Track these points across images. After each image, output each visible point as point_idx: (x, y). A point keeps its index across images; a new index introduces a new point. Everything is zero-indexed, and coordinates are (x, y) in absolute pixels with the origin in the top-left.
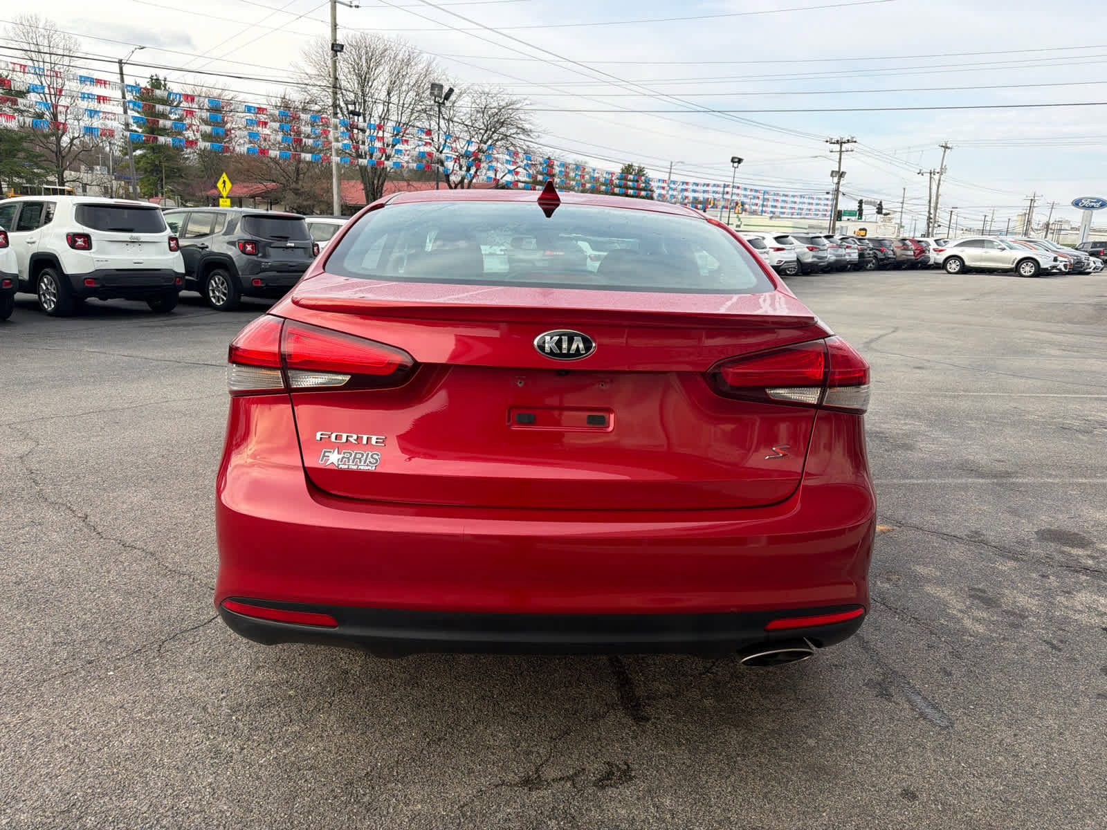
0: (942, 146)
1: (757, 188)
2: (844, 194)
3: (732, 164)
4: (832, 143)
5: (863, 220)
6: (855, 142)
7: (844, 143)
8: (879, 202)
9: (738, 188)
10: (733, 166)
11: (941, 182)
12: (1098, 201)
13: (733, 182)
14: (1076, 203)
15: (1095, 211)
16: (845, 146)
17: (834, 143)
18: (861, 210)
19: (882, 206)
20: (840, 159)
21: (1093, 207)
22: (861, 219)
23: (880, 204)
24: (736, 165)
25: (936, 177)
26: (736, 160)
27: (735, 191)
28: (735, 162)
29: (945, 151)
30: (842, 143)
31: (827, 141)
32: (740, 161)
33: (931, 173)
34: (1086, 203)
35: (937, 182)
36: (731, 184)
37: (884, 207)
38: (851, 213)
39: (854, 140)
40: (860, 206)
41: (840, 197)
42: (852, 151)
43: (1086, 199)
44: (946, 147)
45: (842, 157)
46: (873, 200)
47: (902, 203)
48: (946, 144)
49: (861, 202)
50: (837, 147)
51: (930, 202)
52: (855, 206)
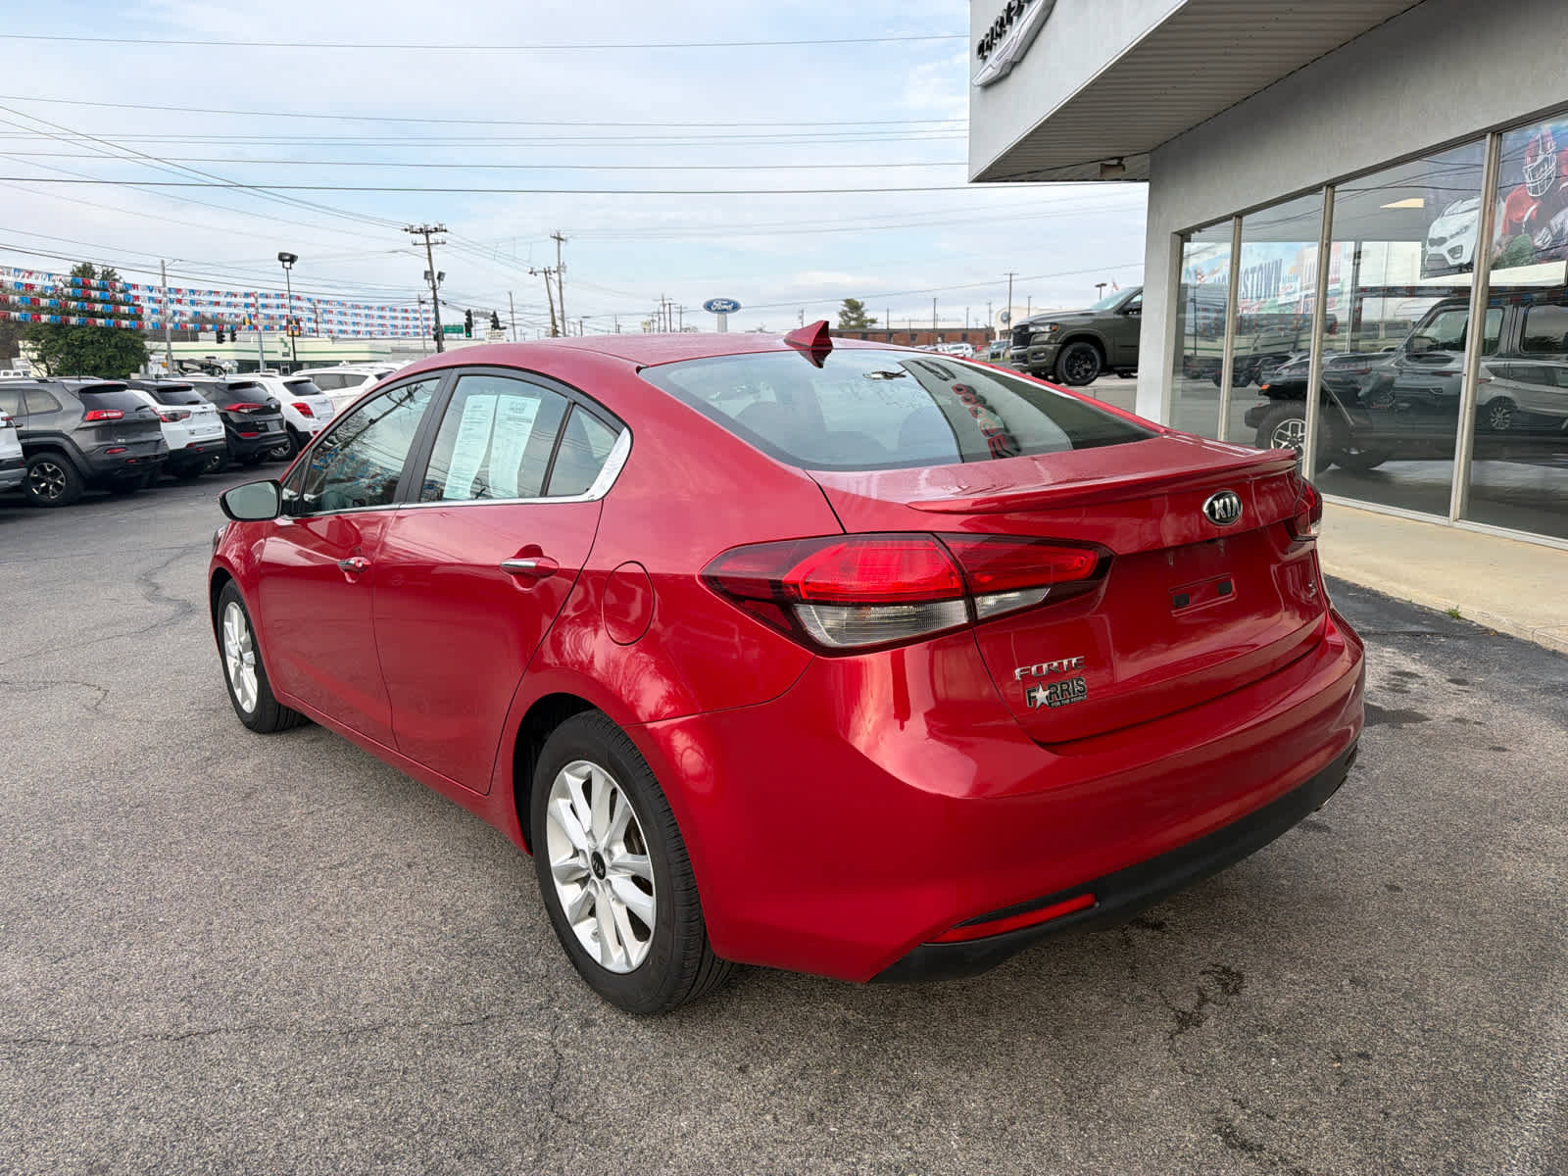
0: (555, 237)
1: (327, 298)
2: (444, 304)
3: (281, 263)
4: (413, 232)
5: (473, 337)
6: (445, 231)
7: (431, 232)
8: (492, 313)
9: (299, 298)
10: (283, 267)
11: (563, 285)
12: (729, 302)
13: (289, 291)
14: (709, 306)
15: (728, 315)
16: (432, 237)
17: (416, 232)
18: (469, 326)
19: (497, 319)
20: (430, 254)
21: (725, 310)
22: (470, 336)
23: (494, 315)
24: (287, 264)
25: (555, 276)
26: (287, 258)
27: (294, 303)
28: (287, 260)
29: (559, 244)
30: (427, 232)
31: (406, 230)
32: (293, 259)
33: (546, 273)
34: (718, 306)
35: (558, 284)
36: (286, 292)
37: (500, 320)
38: (456, 329)
39: (444, 228)
40: (469, 319)
41: (441, 307)
42: (444, 243)
43: (717, 300)
44: (559, 239)
45: (432, 251)
46: (484, 311)
47: (512, 312)
48: (558, 234)
49: (468, 314)
50: (422, 238)
51: (552, 310)
52: (462, 319)
